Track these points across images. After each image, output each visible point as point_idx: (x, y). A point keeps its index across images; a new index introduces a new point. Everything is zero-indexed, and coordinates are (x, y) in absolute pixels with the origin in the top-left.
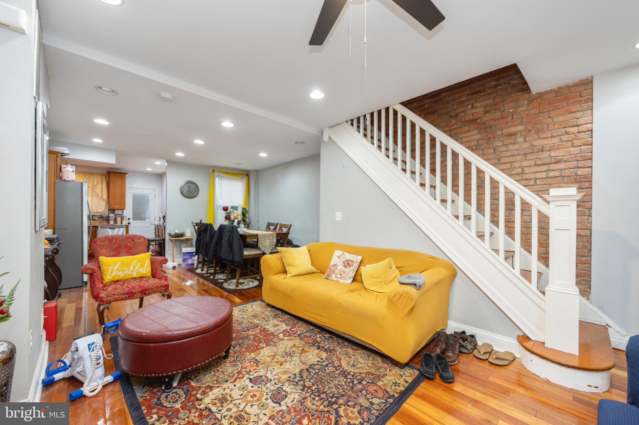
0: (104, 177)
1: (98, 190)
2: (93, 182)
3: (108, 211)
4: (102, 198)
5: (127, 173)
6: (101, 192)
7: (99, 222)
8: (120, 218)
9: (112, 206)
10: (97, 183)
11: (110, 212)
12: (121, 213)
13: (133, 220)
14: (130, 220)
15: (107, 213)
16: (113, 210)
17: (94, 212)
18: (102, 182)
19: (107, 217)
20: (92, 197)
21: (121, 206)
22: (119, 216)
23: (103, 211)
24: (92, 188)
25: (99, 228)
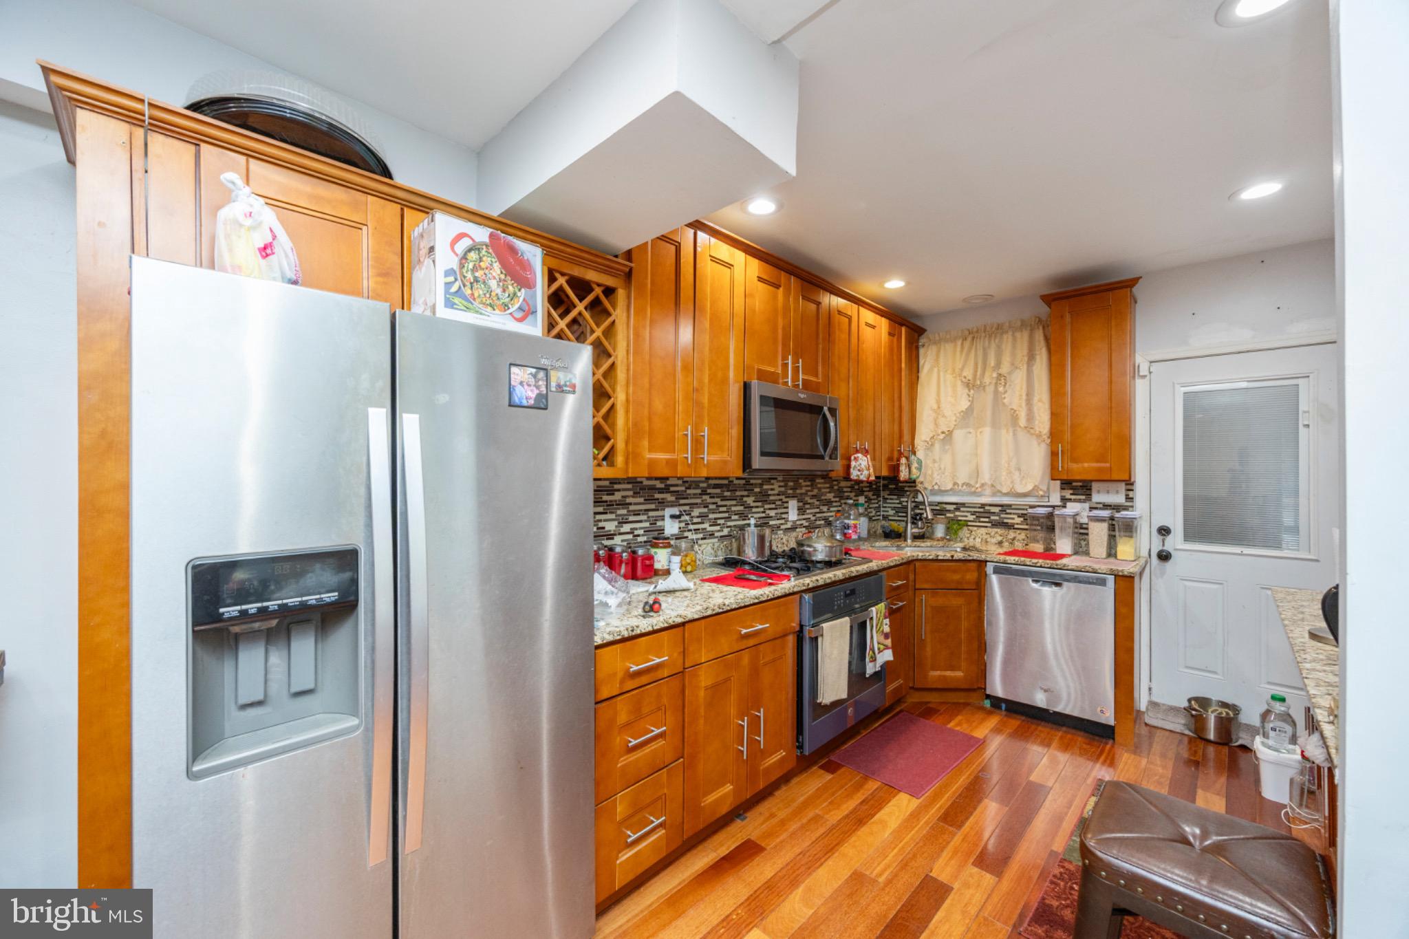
0: (1039, 335)
1: (1014, 397)
2: (998, 365)
3: (1062, 489)
4: (1029, 428)
5: (1134, 282)
6: (1024, 404)
7: (1023, 536)
8: (1105, 526)
9: (1082, 469)
10: (1013, 364)
11: (1067, 494)
12: (1120, 499)
13: (1188, 537)
14: (1169, 539)
15: (1055, 499)
16: (1080, 484)
17: (1005, 491)
18: (1031, 357)
19: (1050, 516)
20: (995, 425)
21: (1108, 465)
22: (1106, 513)
23: (1036, 488)
24: (996, 392)
25: (990, 568)
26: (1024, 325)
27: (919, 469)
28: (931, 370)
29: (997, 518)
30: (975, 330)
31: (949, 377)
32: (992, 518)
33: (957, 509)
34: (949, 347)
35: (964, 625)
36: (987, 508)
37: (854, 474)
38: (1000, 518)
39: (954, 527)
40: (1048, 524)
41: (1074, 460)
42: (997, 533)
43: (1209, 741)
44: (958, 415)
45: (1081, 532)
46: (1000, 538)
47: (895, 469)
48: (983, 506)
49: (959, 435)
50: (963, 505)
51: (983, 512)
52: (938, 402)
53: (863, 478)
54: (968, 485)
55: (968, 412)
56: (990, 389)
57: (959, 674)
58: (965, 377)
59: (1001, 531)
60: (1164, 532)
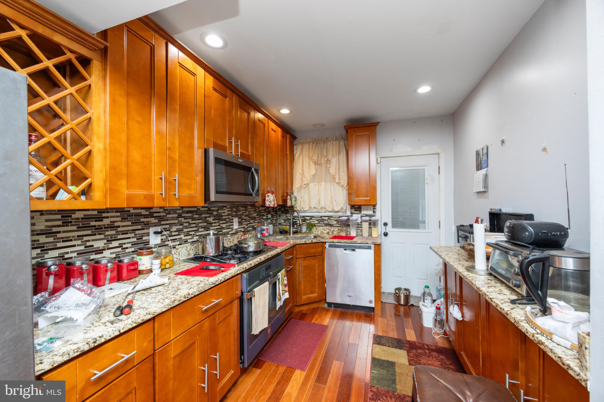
0: (342, 143)
1: (333, 169)
2: (327, 155)
3: (351, 209)
4: (339, 183)
5: (378, 123)
6: (337, 173)
7: (337, 229)
8: (368, 223)
9: (359, 200)
10: (333, 155)
11: (353, 211)
12: (371, 212)
13: (394, 226)
14: (387, 227)
15: (348, 213)
16: (357, 207)
17: (330, 210)
18: (339, 152)
19: (348, 219)
20: (326, 181)
21: (368, 198)
22: (367, 218)
23: (342, 208)
24: (326, 167)
25: (327, 245)
26: (337, 139)
27: (296, 201)
28: (299, 156)
29: (327, 222)
30: (317, 139)
31: (307, 159)
32: (325, 222)
33: (311, 219)
34: (306, 146)
35: (317, 272)
36: (323, 218)
37: (267, 204)
38: (328, 222)
39: (310, 226)
40: (346, 224)
41: (357, 196)
42: (327, 228)
43: (401, 305)
44: (311, 177)
45: (359, 226)
46: (328, 231)
47: (285, 201)
48: (321, 217)
49: (311, 185)
50: (313, 217)
51: (321, 220)
52: (303, 170)
53: (272, 205)
54: (315, 208)
55: (314, 176)
56: (324, 166)
57: (315, 295)
58: (314, 160)
59: (328, 228)
60: (385, 224)
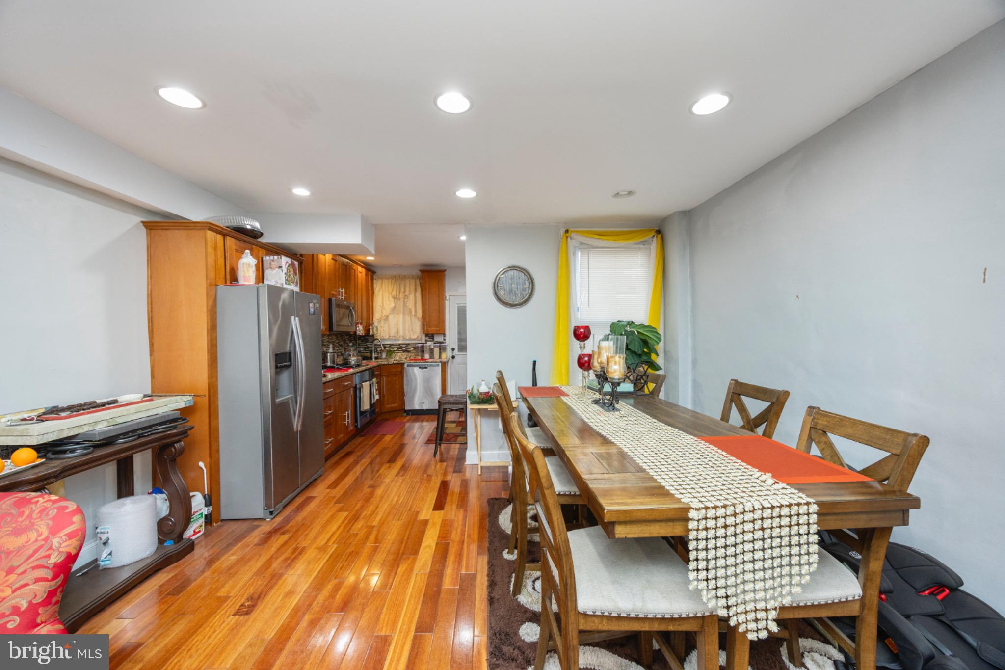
0: (418, 282)
1: (410, 304)
2: (405, 292)
4: (415, 315)
5: (445, 271)
6: (414, 306)
7: (414, 354)
8: (438, 348)
9: (432, 330)
10: (410, 291)
11: (427, 338)
12: (442, 340)
13: (459, 351)
14: (455, 352)
15: (424, 341)
16: (431, 335)
17: (407, 338)
18: (416, 290)
19: (422, 347)
20: (404, 314)
21: (438, 328)
22: (438, 344)
23: (418, 337)
24: (404, 301)
25: (405, 366)
26: (413, 277)
27: (377, 330)
28: (379, 290)
30: (396, 276)
31: (387, 294)
32: (403, 349)
33: (390, 346)
34: (386, 281)
35: (398, 387)
37: (358, 333)
38: (406, 348)
39: (390, 353)
40: (422, 349)
41: (429, 327)
44: (390, 309)
45: (432, 352)
47: (368, 331)
48: (400, 344)
49: (391, 317)
50: (393, 344)
51: (400, 347)
52: (383, 303)
53: (361, 334)
54: (395, 336)
55: (394, 309)
56: (402, 300)
57: (396, 405)
58: (393, 294)
59: (406, 354)
60: (453, 349)
